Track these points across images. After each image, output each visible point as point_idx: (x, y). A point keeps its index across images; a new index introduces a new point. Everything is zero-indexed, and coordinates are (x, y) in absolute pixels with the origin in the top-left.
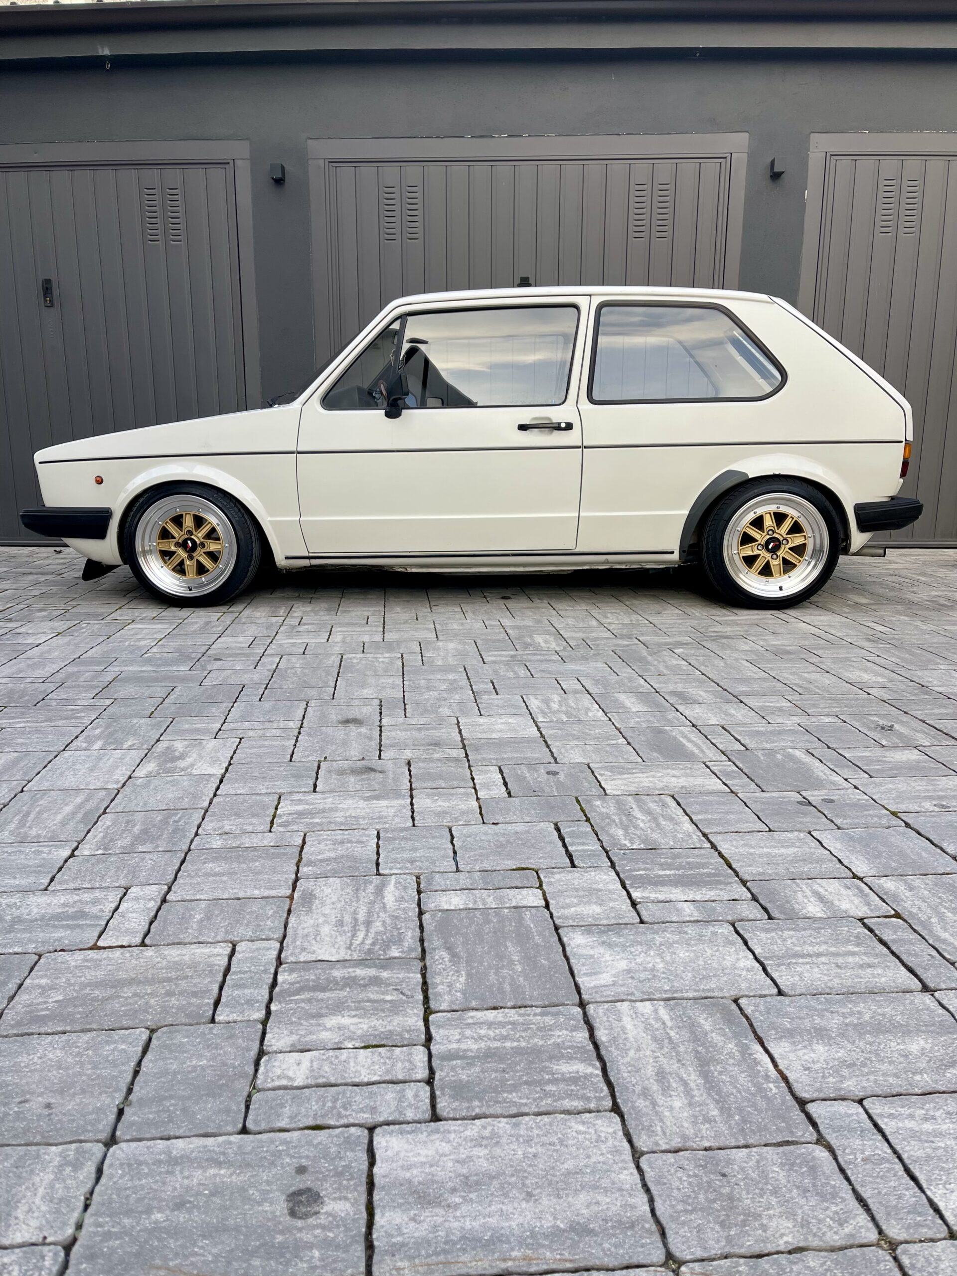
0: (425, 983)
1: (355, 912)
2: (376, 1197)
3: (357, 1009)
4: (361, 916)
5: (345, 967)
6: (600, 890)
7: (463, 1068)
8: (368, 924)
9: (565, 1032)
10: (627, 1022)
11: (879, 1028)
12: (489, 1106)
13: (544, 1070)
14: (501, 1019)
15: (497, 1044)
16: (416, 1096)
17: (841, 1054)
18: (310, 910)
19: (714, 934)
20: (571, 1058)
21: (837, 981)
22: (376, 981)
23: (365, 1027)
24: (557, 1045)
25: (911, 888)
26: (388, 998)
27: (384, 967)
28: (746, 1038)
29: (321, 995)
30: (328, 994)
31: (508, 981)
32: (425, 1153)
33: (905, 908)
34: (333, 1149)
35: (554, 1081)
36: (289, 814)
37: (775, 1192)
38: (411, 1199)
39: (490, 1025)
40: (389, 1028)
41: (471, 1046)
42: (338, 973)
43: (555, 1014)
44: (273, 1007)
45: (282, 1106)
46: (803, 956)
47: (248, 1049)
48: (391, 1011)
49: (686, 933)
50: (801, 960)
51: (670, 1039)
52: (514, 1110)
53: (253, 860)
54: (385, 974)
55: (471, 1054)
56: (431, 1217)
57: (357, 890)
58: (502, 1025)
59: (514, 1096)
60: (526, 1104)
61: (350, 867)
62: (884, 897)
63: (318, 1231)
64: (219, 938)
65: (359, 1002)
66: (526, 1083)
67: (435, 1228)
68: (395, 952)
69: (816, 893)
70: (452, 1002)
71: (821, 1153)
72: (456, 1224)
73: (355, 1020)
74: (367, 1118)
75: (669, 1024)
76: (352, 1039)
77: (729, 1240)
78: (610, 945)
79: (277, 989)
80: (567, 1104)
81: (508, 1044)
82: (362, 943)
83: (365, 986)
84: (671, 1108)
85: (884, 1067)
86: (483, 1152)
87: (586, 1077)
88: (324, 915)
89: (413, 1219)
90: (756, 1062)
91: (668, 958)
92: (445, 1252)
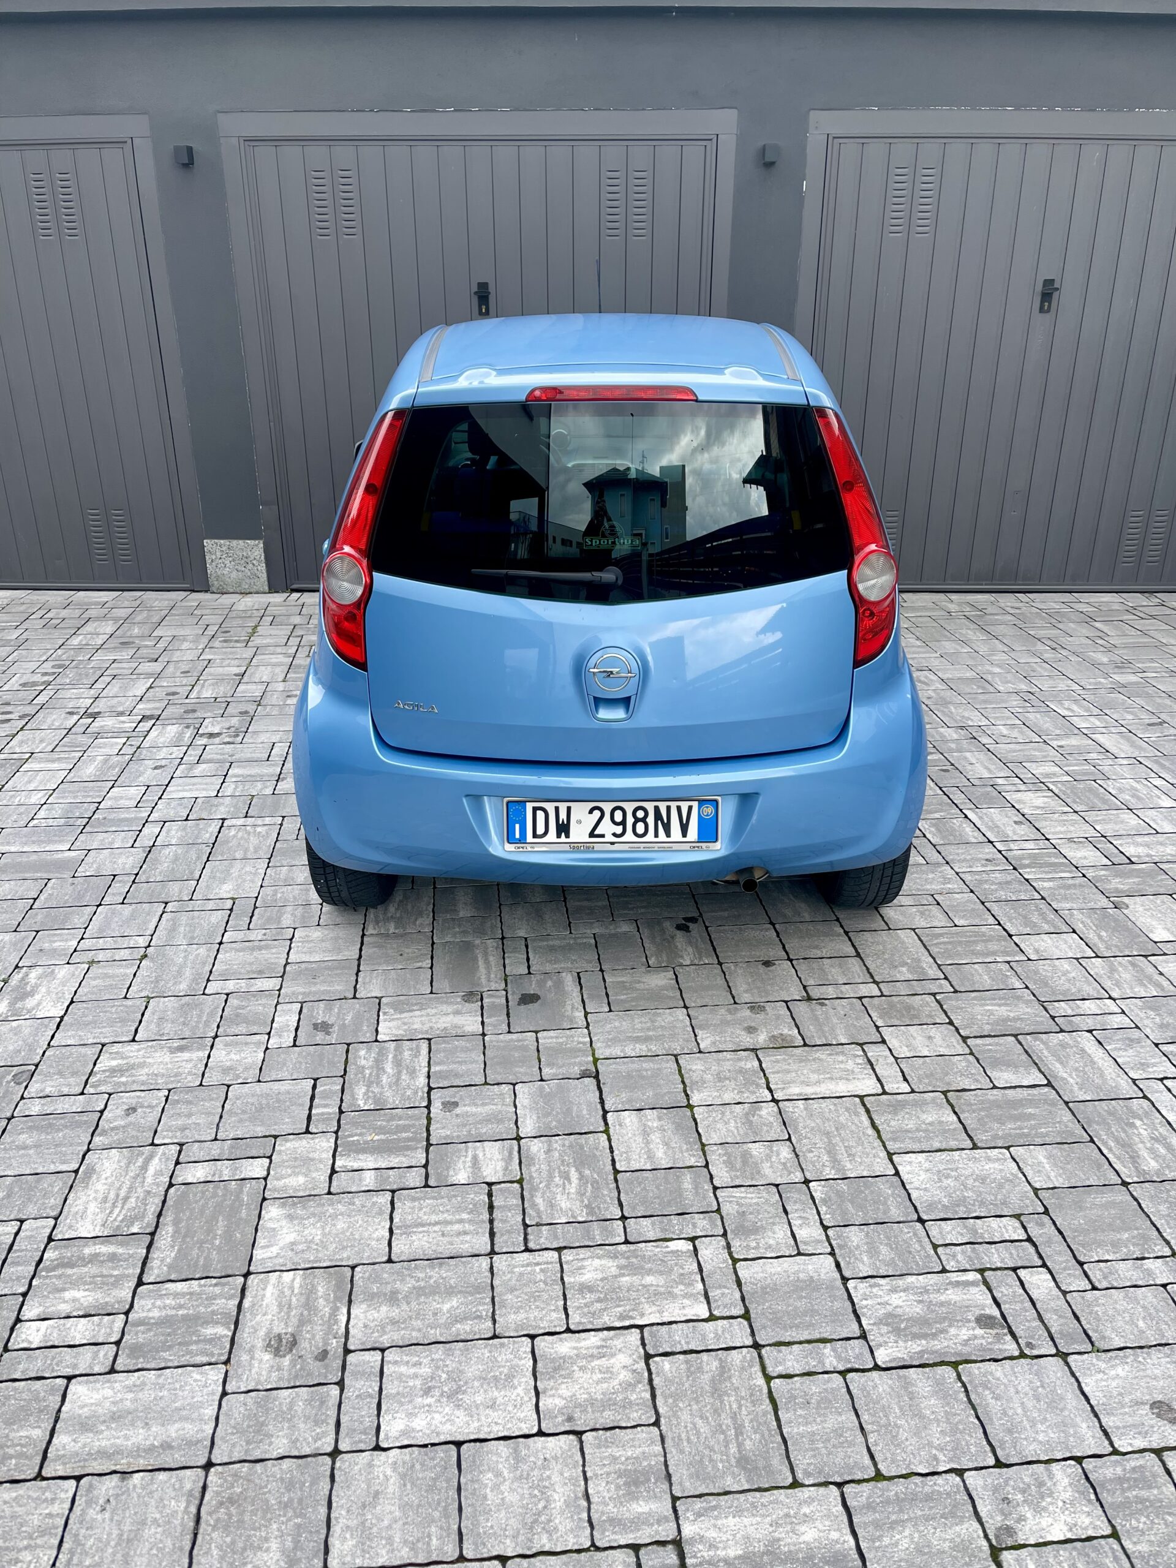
0: (147, 1258)
1: (119, 1189)
2: (58, 1426)
3: (90, 1283)
4: (122, 1194)
5: (95, 1244)
6: (313, 1160)
7: (143, 1333)
8: (126, 1199)
9: (223, 1301)
10: (270, 1290)
11: (434, 1291)
12: (148, 1362)
13: (196, 1332)
14: (185, 1290)
15: (173, 1312)
16: (106, 1355)
17: (395, 1313)
18: (86, 1187)
19: (374, 1204)
20: (217, 1323)
21: (434, 1248)
22: (113, 1257)
23: (90, 1299)
24: (213, 1313)
25: (549, 1151)
26: (116, 1273)
27: (121, 1244)
28: (341, 1302)
29: (69, 1271)
30: (75, 1270)
31: (205, 1255)
32: (96, 1396)
33: (530, 1173)
34: (42, 1394)
35: (197, 1342)
36: (104, 1071)
37: (290, 1420)
38: (77, 1428)
39: (176, 1295)
40: (107, 1299)
41: (156, 1313)
42: (87, 1251)
43: (224, 1285)
44: (34, 1283)
45: (19, 1363)
46: (423, 1225)
47: (8, 1319)
48: (112, 1284)
49: (354, 1204)
50: (421, 1229)
51: (290, 1305)
52: (163, 1365)
53: (59, 1130)
54: (121, 1251)
55: (152, 1321)
56: (86, 1438)
57: (129, 1163)
58: (183, 1295)
59: (166, 1355)
60: (171, 1360)
61: (133, 1136)
62: (523, 1160)
63: (18, 1448)
64: (12, 1217)
65: (94, 1277)
66: (180, 1344)
67: (84, 1446)
68: (135, 1229)
69: (475, 1158)
70: (158, 1276)
71: (335, 1391)
72: (98, 1443)
73: (87, 1293)
74: (69, 1372)
75: (296, 1291)
76: (79, 1309)
77: (247, 1451)
78: (291, 1217)
79: (41, 1266)
80: (199, 1359)
81: (180, 1312)
82: (115, 1220)
83: (103, 1262)
84: (261, 1361)
85: (418, 1323)
86: (130, 1396)
87: (220, 1338)
88: (96, 1191)
89: (74, 1441)
90: (336, 1322)
91: (327, 1231)
92: (85, 1460)
